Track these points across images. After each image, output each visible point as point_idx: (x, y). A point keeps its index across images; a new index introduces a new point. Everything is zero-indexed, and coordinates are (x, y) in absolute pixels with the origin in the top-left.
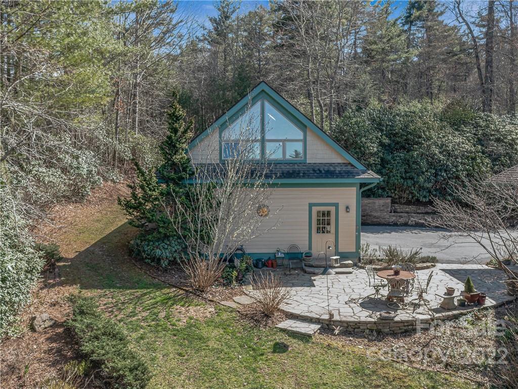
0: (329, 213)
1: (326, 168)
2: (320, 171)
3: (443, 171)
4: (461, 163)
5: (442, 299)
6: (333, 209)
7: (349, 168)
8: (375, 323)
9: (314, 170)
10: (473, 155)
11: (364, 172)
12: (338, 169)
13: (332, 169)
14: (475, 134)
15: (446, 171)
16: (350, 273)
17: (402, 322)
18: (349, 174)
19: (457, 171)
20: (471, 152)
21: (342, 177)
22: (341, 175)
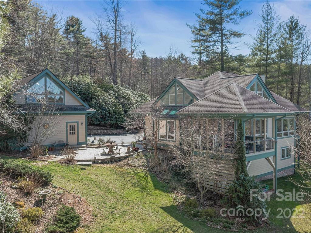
0: (75, 126)
1: (74, 107)
2: (72, 108)
3: (104, 110)
4: (111, 107)
5: (127, 150)
6: (76, 124)
7: (83, 107)
8: (110, 159)
9: (69, 108)
10: (115, 103)
11: (89, 109)
12: (79, 107)
13: (76, 107)
14: (114, 94)
15: (105, 110)
16: (87, 149)
17: (118, 157)
18: (84, 109)
19: (109, 110)
20: (114, 102)
21: (81, 111)
22: (80, 110)
